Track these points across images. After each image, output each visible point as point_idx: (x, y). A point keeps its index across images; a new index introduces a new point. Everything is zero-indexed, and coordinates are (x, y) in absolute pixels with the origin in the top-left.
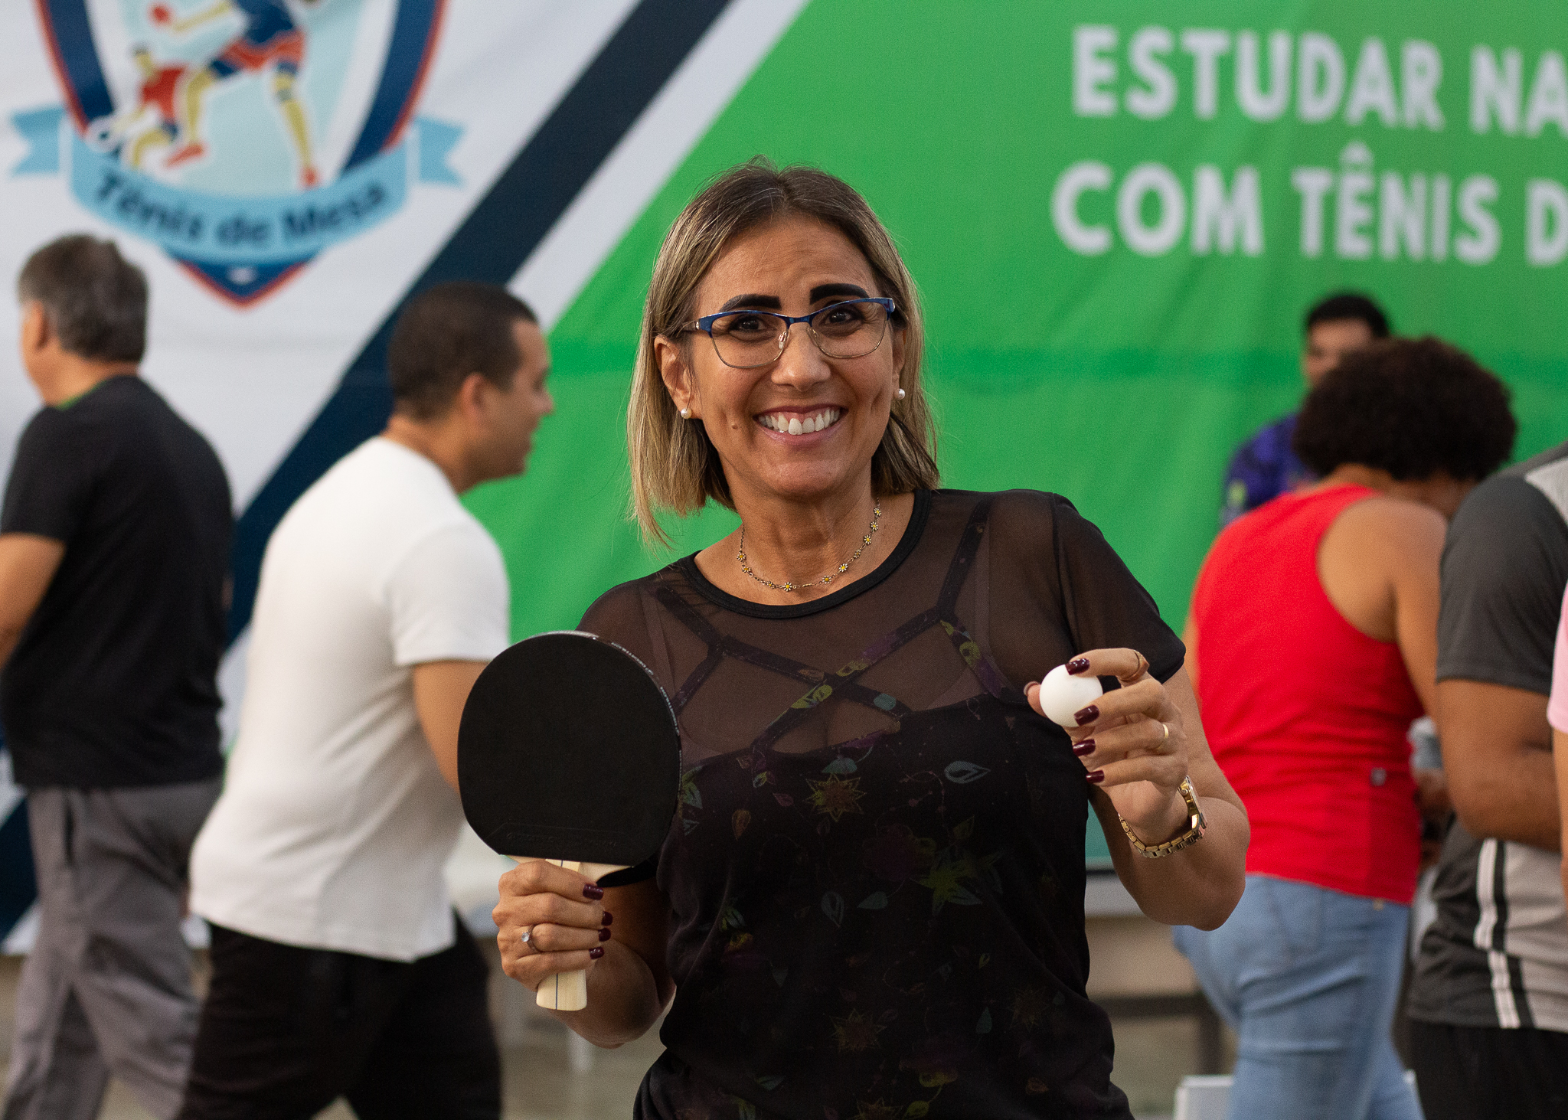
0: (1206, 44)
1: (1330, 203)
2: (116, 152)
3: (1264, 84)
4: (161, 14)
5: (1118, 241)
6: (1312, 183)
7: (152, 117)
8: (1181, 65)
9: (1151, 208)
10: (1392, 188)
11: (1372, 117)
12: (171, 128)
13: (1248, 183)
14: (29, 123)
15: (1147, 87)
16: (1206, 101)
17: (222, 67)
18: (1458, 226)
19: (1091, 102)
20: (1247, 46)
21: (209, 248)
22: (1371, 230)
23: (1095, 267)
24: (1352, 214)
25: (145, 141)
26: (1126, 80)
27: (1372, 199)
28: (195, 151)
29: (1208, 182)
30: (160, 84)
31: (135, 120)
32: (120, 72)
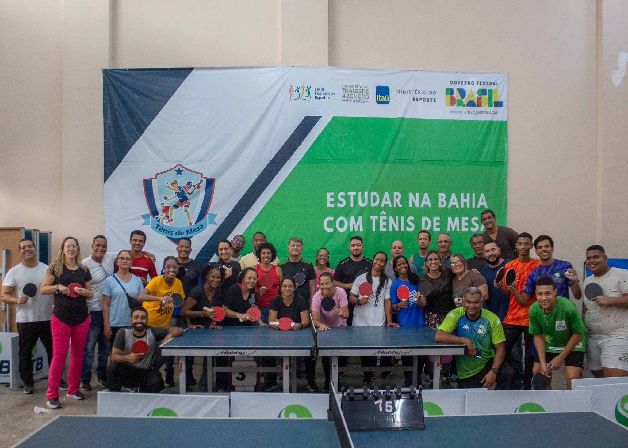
0: (352, 194)
1: (378, 222)
2: (159, 221)
3: (363, 202)
4: (165, 198)
5: (335, 229)
6: (374, 218)
7: (165, 215)
8: (347, 198)
9: (342, 224)
10: (391, 218)
11: (386, 205)
12: (168, 217)
13: (360, 218)
14: (144, 217)
15: (341, 203)
16: (352, 205)
17: (176, 206)
18: (406, 225)
19: (330, 205)
20: (360, 193)
21: (174, 236)
22: (387, 226)
23: (332, 234)
24: (382, 224)
25: (163, 219)
26: (337, 201)
27: (387, 221)
28: (172, 220)
29: (352, 219)
30: (166, 210)
31: (162, 216)
32: (159, 208)
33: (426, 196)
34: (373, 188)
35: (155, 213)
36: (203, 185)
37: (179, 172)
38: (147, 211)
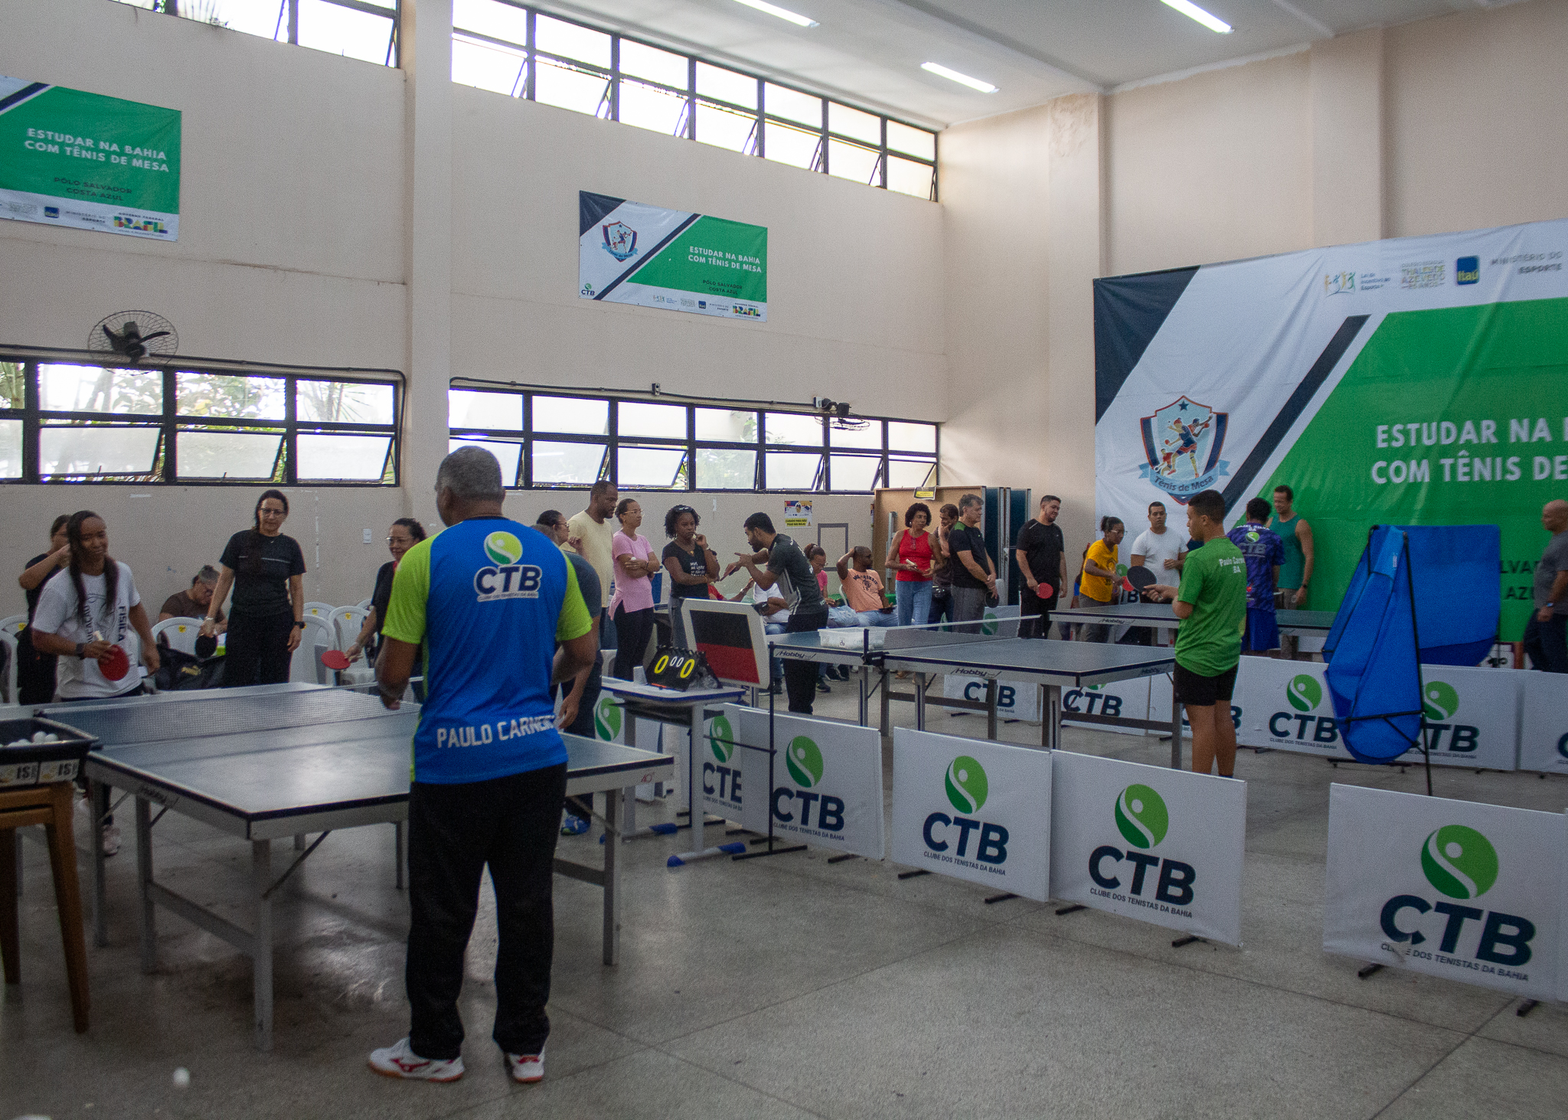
0: (1413, 427)
1: (1453, 468)
2: (1159, 472)
3: (1430, 437)
4: (1167, 442)
5: (1389, 480)
6: (1447, 462)
7: (1166, 464)
8: (1406, 433)
9: (1398, 471)
10: (1477, 462)
11: (1468, 442)
12: (1170, 467)
13: (1425, 462)
14: (1142, 467)
15: (1397, 440)
16: (1413, 443)
17: (1179, 452)
18: (1505, 471)
19: (1381, 445)
20: (1425, 425)
21: (1177, 492)
22: (1470, 474)
23: (1384, 487)
24: (1461, 470)
25: (1164, 470)
26: (1391, 438)
27: (1469, 465)
28: (1174, 471)
29: (1413, 463)
30: (1167, 457)
31: (1162, 465)
32: (1159, 455)
33: (1541, 423)
34: (1445, 417)
35: (1154, 462)
36: (1213, 423)
37: (1183, 406)
38: (1145, 460)
